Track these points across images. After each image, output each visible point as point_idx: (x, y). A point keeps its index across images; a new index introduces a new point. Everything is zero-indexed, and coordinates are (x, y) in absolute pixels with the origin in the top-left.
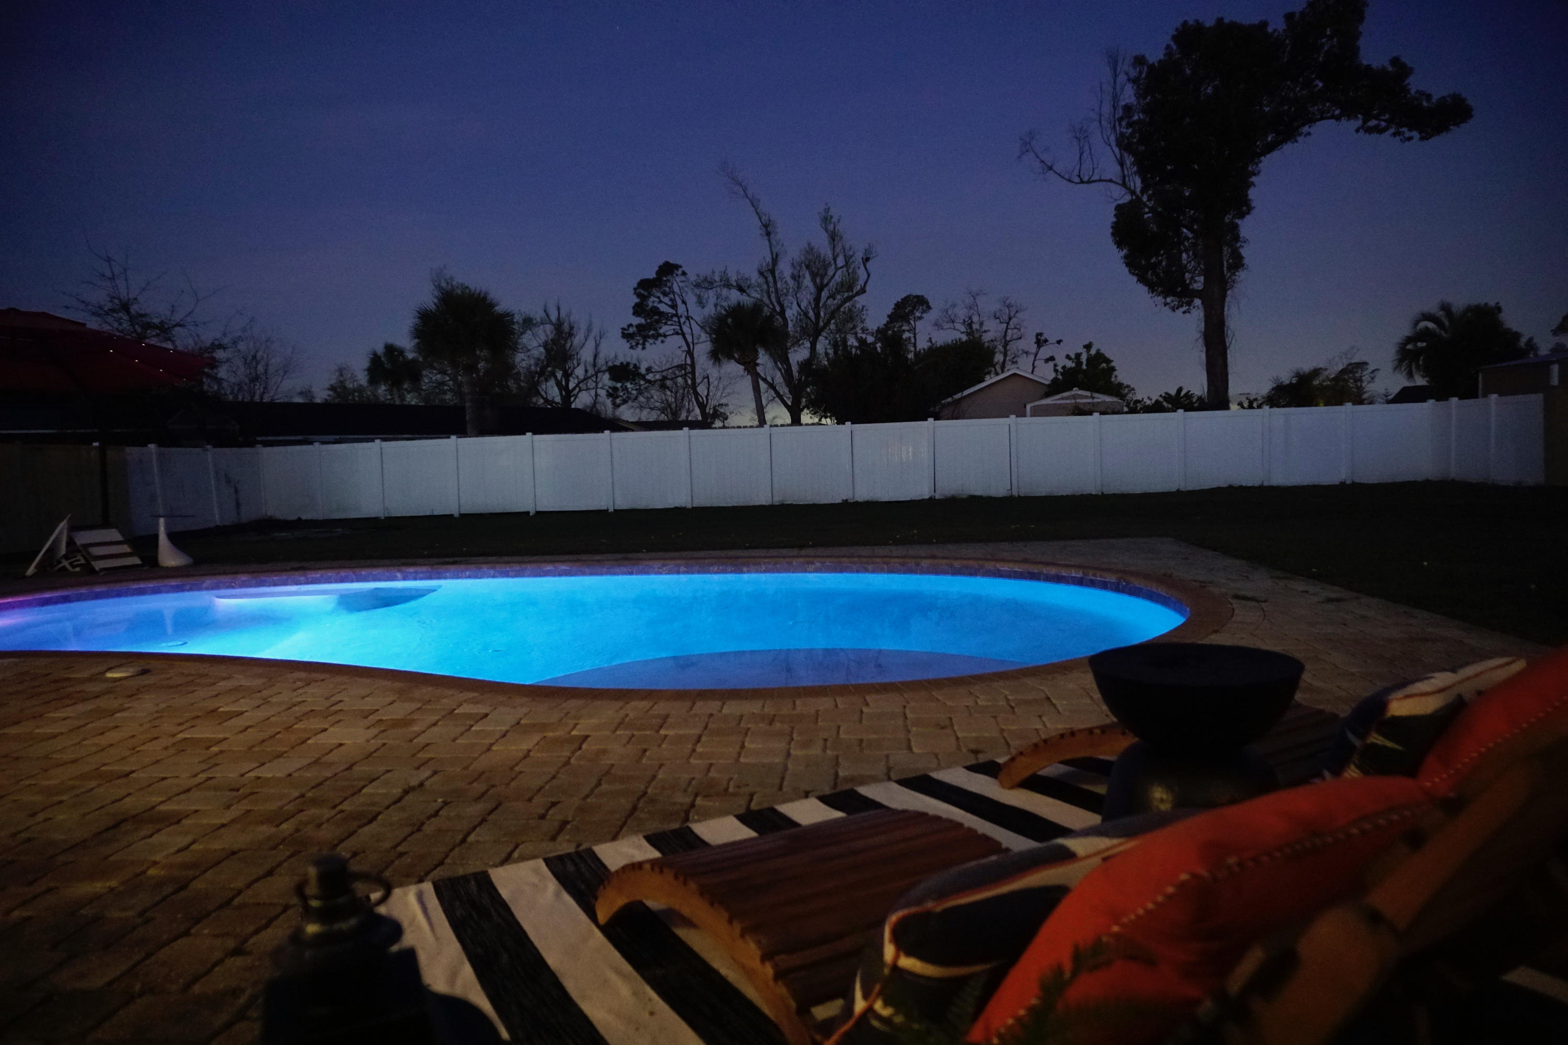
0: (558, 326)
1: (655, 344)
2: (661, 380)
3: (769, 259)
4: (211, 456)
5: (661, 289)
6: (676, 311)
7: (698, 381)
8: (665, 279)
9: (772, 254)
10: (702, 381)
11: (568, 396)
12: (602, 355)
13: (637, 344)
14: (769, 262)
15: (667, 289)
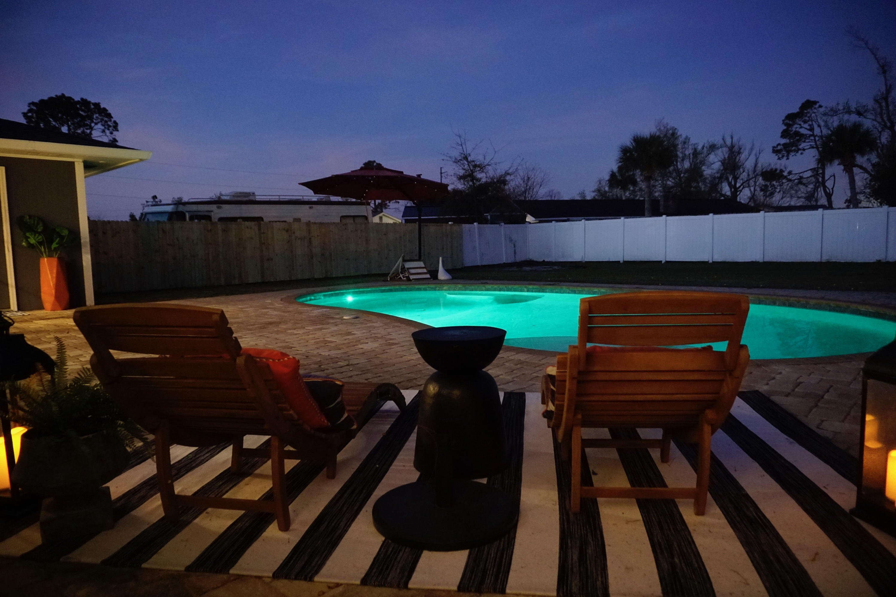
0: (731, 148)
1: (796, 155)
2: (798, 179)
3: (883, 89)
4: (503, 229)
5: (802, 118)
6: (813, 132)
7: (826, 178)
8: (805, 111)
9: (886, 85)
10: (829, 179)
11: (735, 191)
12: (759, 165)
13: (783, 156)
14: (883, 92)
15: (807, 118)
